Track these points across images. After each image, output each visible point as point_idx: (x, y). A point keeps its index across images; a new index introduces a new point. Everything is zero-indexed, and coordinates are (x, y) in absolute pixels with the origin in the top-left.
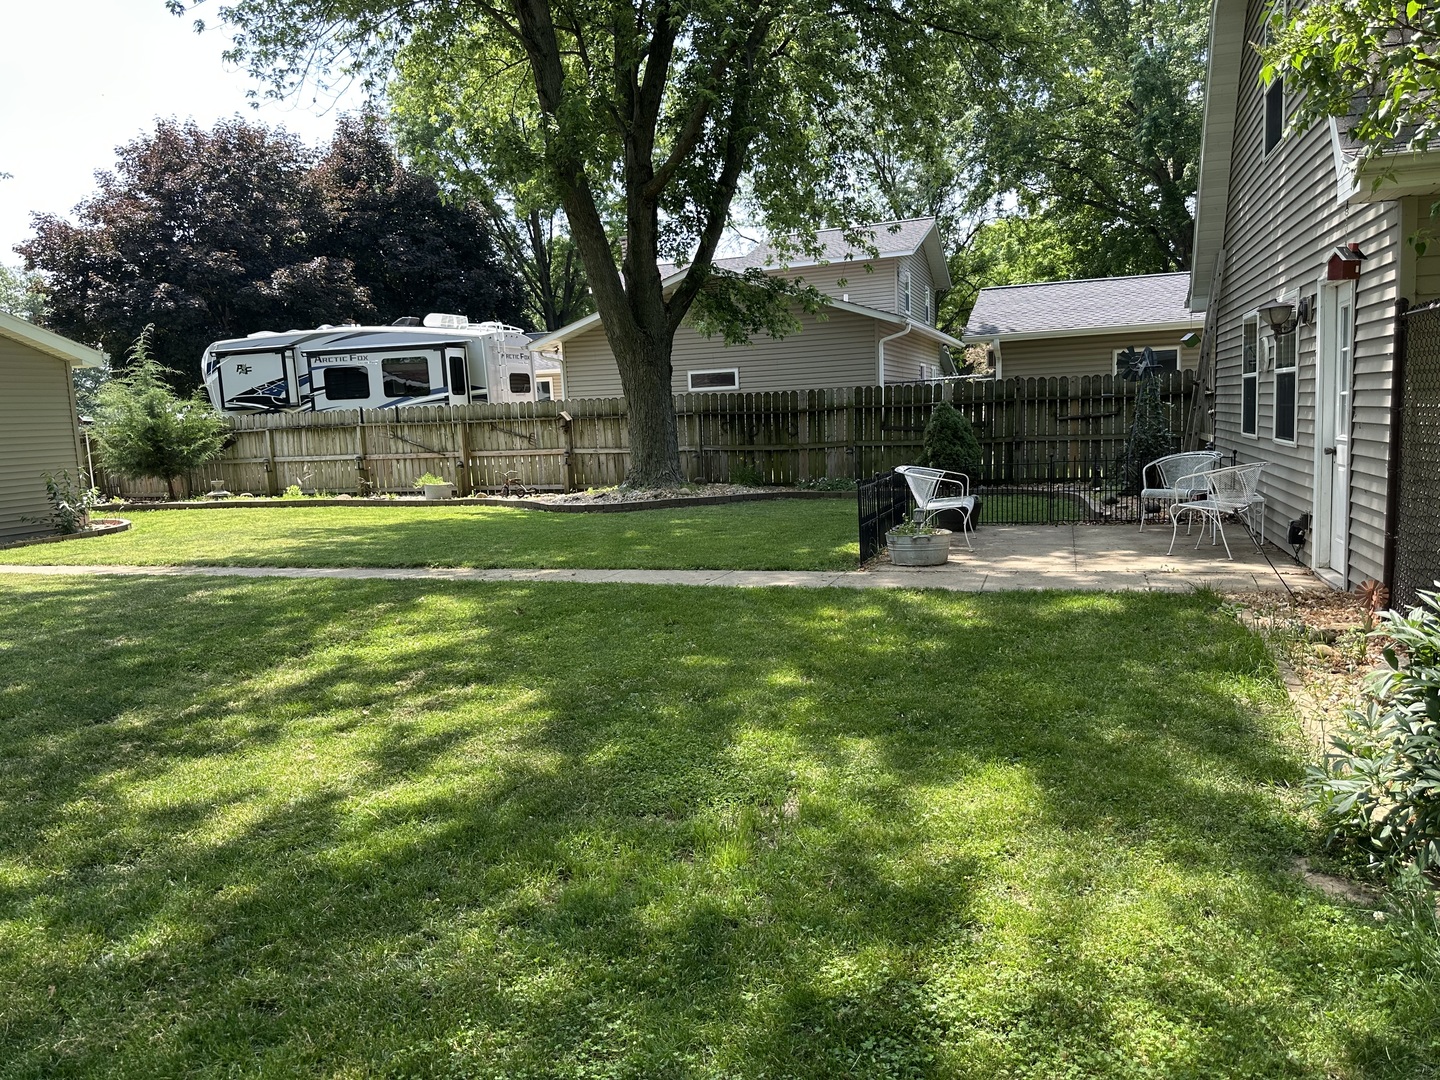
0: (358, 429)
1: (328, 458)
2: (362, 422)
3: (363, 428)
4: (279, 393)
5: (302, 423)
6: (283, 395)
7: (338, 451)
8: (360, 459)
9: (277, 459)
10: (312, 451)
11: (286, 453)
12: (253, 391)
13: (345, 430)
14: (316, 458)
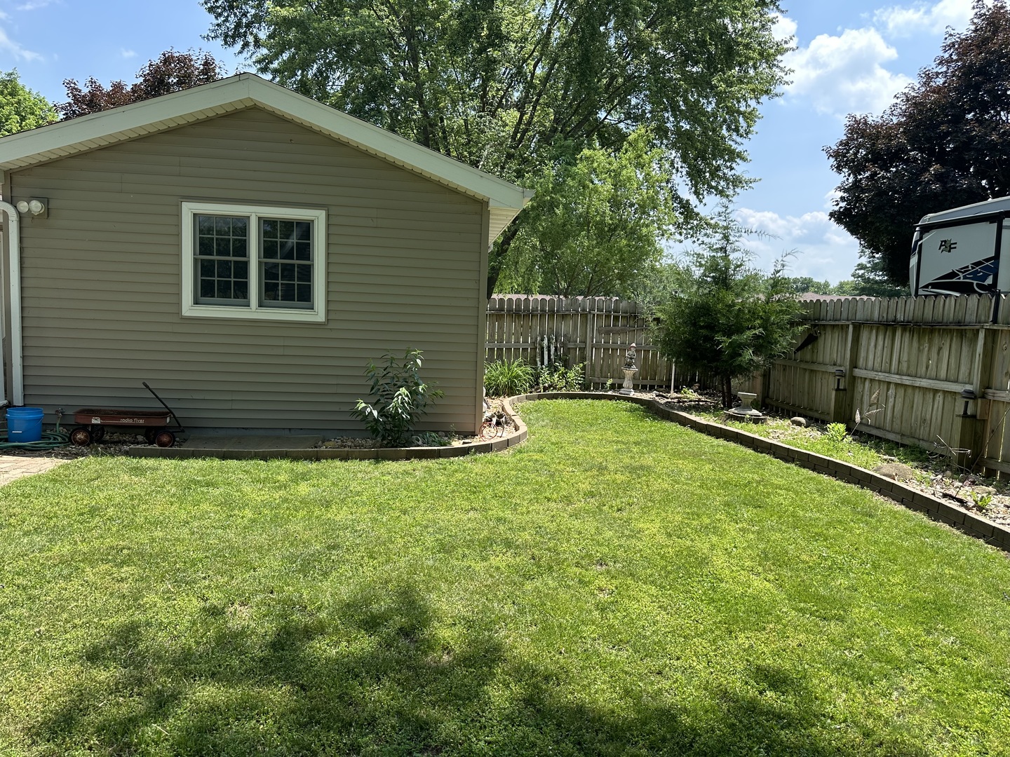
0: (982, 335)
1: (924, 383)
2: (995, 321)
3: (992, 335)
4: (984, 278)
5: (900, 317)
6: (989, 281)
7: (943, 374)
8: (970, 395)
9: (857, 372)
10: (904, 366)
11: (870, 364)
12: (953, 275)
13: (962, 334)
14: (907, 380)
